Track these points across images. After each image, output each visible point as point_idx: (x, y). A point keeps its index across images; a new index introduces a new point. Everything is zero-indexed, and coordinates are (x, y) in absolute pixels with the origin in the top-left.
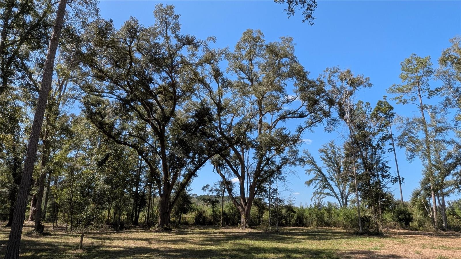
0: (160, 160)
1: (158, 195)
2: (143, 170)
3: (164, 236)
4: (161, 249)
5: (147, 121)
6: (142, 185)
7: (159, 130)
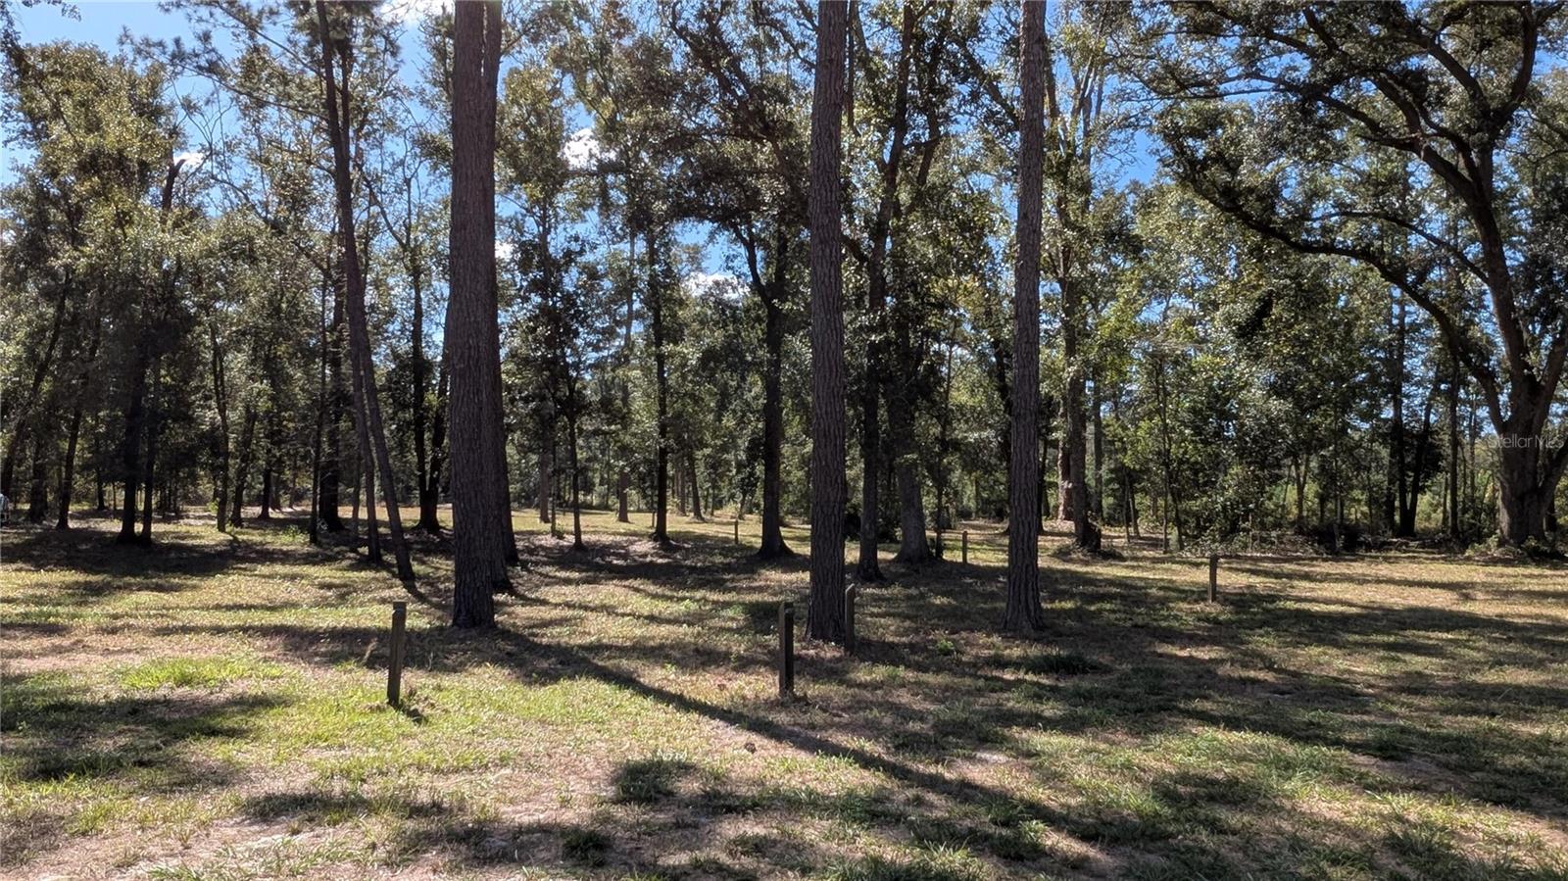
0: (1484, 293)
1: (1489, 429)
2: (1412, 339)
3: (1531, 576)
4: (1516, 620)
5: (1408, 146)
6: (1415, 396)
7: (1465, 173)
